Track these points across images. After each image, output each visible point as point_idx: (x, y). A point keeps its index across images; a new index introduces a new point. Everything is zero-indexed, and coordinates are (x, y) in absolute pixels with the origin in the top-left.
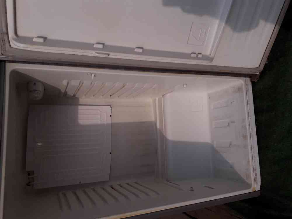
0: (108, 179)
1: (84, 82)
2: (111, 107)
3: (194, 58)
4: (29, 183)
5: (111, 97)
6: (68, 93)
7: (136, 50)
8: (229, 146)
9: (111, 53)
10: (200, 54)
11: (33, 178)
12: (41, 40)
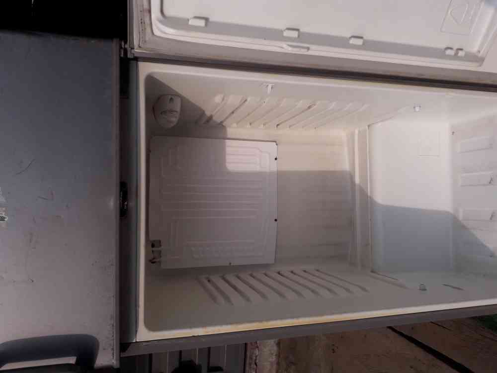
0: (273, 262)
1: (249, 99)
2: (277, 145)
3: (450, 58)
4: (154, 258)
5: (278, 127)
6: (214, 118)
7: (352, 41)
8: (491, 219)
9: (313, 47)
10: (461, 49)
11: (160, 252)
12: (202, 23)
